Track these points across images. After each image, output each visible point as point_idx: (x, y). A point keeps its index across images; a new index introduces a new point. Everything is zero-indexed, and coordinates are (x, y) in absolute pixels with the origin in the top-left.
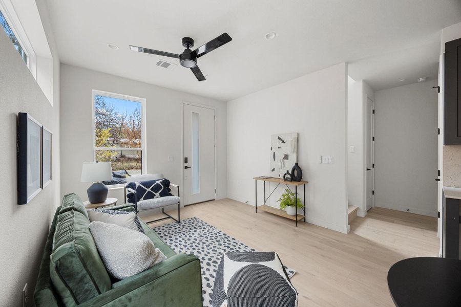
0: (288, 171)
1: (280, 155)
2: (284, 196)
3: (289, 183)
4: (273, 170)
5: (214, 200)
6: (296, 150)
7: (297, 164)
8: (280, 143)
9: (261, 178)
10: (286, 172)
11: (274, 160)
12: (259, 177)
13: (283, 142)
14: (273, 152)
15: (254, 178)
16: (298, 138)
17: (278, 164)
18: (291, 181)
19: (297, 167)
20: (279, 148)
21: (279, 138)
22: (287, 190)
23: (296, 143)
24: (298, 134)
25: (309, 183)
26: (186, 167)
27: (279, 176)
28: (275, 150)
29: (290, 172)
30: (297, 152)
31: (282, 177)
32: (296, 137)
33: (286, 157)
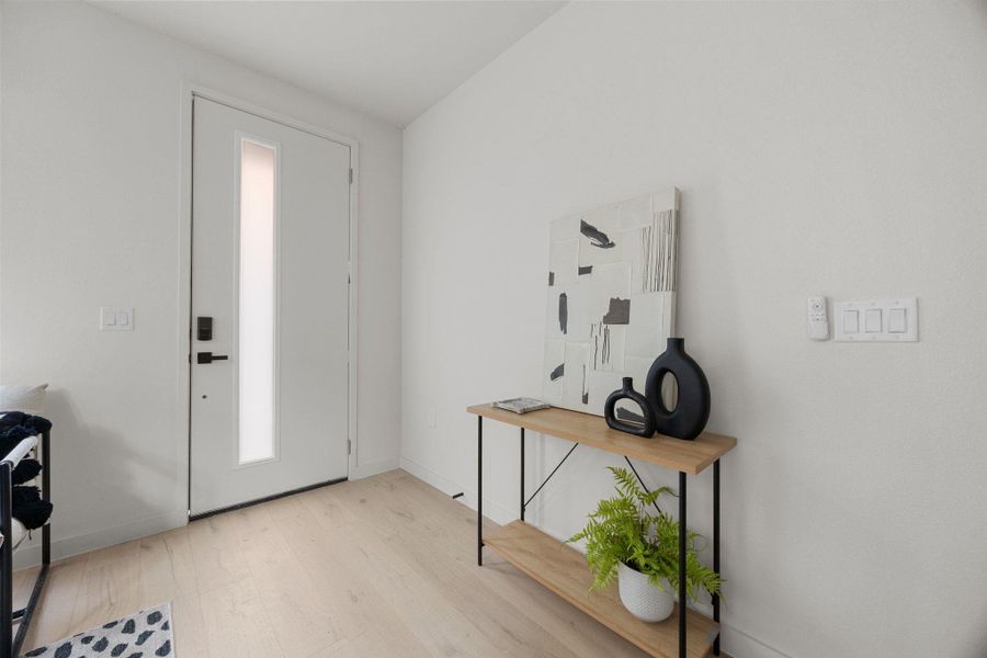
0: (628, 382)
1: (589, 305)
2: (605, 509)
3: (635, 446)
4: (558, 373)
5: (345, 479)
6: (668, 274)
7: (677, 344)
8: (588, 251)
9: (503, 410)
10: (620, 386)
11: (564, 327)
12: (495, 407)
13: (605, 241)
14: (557, 291)
15: (470, 410)
16: (678, 214)
17: (578, 346)
18: (648, 435)
19: (677, 360)
20: (585, 271)
21: (587, 230)
22: (621, 475)
23: (668, 239)
24: (680, 198)
25: (741, 445)
26: (205, 358)
27: (585, 399)
28: (568, 281)
29: (640, 387)
30: (676, 287)
31: (598, 407)
32: (672, 206)
33: (619, 312)
